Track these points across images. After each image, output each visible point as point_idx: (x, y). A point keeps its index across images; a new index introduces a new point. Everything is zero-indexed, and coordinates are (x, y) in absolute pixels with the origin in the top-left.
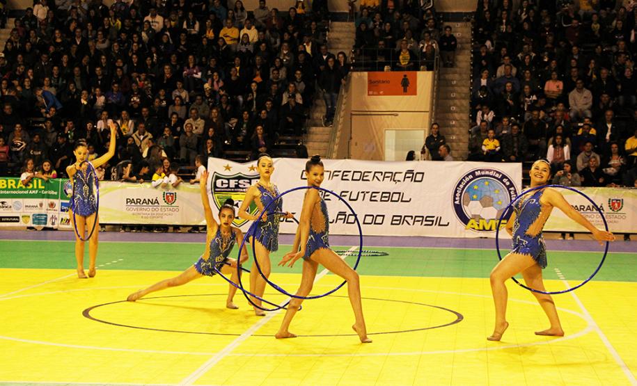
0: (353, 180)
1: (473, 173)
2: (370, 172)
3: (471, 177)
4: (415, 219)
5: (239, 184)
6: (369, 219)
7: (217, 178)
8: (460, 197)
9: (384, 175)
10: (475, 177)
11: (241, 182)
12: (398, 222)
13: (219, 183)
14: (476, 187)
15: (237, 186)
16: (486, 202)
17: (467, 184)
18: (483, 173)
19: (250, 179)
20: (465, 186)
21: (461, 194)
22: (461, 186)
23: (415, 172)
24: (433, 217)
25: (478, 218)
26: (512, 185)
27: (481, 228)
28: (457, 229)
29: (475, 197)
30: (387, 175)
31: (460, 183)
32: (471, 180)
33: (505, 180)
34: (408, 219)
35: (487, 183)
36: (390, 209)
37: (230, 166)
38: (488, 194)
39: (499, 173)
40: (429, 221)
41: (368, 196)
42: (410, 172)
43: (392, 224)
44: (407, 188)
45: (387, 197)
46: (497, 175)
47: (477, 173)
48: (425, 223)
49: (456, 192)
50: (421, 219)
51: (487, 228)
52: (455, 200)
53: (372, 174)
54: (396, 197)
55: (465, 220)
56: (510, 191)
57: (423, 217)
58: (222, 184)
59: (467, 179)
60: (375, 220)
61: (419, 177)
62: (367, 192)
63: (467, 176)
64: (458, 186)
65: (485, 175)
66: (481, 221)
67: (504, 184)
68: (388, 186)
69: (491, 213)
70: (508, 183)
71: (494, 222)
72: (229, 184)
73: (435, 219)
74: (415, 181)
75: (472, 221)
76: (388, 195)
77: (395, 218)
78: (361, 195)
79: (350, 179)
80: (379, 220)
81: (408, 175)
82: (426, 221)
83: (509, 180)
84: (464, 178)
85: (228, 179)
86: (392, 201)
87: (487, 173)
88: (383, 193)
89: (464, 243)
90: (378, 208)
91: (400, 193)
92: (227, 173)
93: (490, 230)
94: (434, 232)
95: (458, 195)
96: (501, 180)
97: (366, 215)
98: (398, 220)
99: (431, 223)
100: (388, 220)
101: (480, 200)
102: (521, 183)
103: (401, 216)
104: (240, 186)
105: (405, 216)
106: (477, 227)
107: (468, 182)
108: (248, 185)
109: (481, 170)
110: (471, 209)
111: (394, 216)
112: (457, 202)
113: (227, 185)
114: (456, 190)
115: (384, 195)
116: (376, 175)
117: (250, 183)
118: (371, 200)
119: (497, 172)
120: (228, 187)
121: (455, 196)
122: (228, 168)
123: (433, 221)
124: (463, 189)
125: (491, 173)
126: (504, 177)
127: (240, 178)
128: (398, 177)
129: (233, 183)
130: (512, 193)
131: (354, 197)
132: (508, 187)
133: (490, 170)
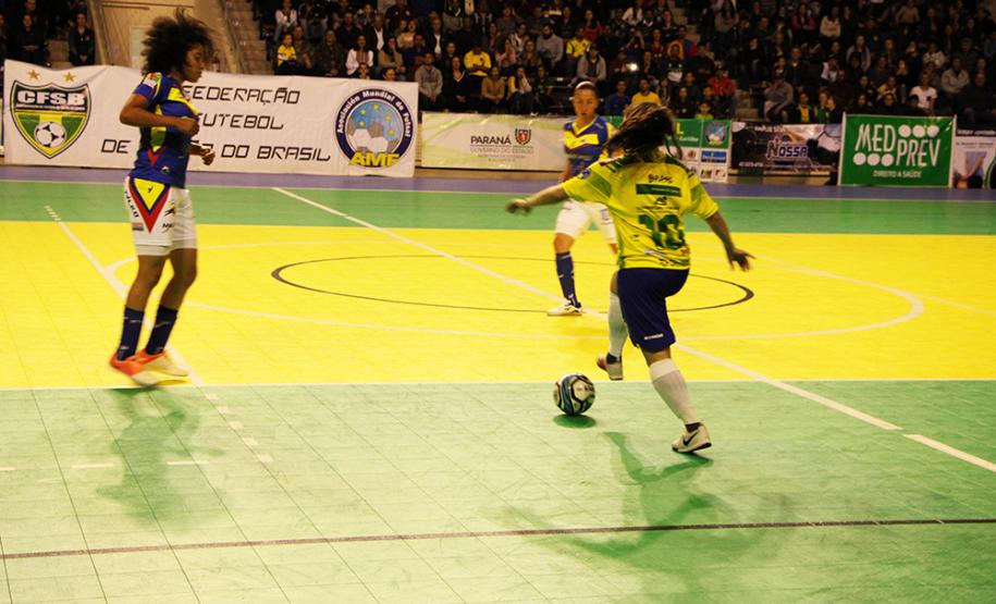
0: (208, 98)
1: (360, 94)
2: (231, 89)
3: (357, 98)
4: (288, 151)
5: (51, 99)
6: (229, 151)
7: (19, 89)
8: (344, 124)
9: (249, 93)
10: (362, 99)
11: (54, 96)
12: (266, 155)
13: (21, 96)
14: (363, 112)
15: (47, 102)
16: (376, 131)
17: (352, 108)
18: (372, 94)
19: (67, 93)
20: (350, 110)
21: (345, 120)
22: (346, 110)
23: (288, 91)
24: (310, 149)
25: (364, 150)
26: (406, 110)
27: (368, 163)
28: (339, 165)
29: (362, 124)
30: (252, 93)
31: (344, 106)
32: (357, 103)
33: (398, 104)
34: (279, 151)
35: (376, 107)
36: (256, 138)
37: (36, 72)
38: (377, 120)
39: (392, 95)
40: (306, 154)
41: (228, 120)
42: (283, 90)
43: (259, 157)
44: (279, 111)
45: (253, 122)
46: (389, 97)
47: (365, 94)
48: (300, 156)
49: (339, 118)
50: (295, 151)
51: (376, 163)
52: (337, 128)
53: (233, 92)
54: (264, 122)
55: (349, 153)
56: (403, 118)
57: (298, 149)
58: (27, 97)
59: (353, 101)
60: (237, 151)
61: (293, 97)
62: (228, 115)
63: (353, 97)
64: (342, 110)
65: (376, 96)
66: (368, 155)
67: (398, 108)
68: (253, 107)
69: (380, 145)
70: (401, 108)
71: (384, 156)
72: (36, 98)
73: (312, 152)
74: (288, 102)
75: (357, 155)
76: (253, 119)
77: (263, 150)
78: (219, 119)
79: (205, 97)
80: (242, 152)
81: (279, 94)
82: (302, 153)
83: (403, 104)
84: (349, 100)
85: (35, 92)
86: (259, 127)
87: (377, 94)
88: (248, 117)
89: (347, 182)
90: (241, 136)
91: (269, 118)
92: (33, 83)
93: (379, 166)
94: (312, 168)
95: (341, 121)
96: (393, 103)
97: (225, 146)
98: (267, 152)
99: (307, 156)
100: (254, 152)
101: (368, 128)
102: (416, 108)
103: (270, 148)
104: (52, 102)
105: (276, 148)
106: (363, 163)
107: (354, 105)
108: (63, 101)
109: (370, 91)
110: (358, 139)
111: (261, 147)
112: (340, 131)
113: (33, 100)
114: (340, 114)
115: (249, 119)
116: (239, 92)
117: (66, 98)
118: (232, 126)
119: (389, 94)
120: (35, 103)
121: (338, 123)
122: (34, 75)
123: (310, 154)
124: (348, 114)
125: (382, 95)
126: (397, 99)
127: (51, 91)
128: (266, 96)
129: (41, 98)
130: (406, 120)
131: (209, 121)
132: (402, 113)
133: (380, 91)
